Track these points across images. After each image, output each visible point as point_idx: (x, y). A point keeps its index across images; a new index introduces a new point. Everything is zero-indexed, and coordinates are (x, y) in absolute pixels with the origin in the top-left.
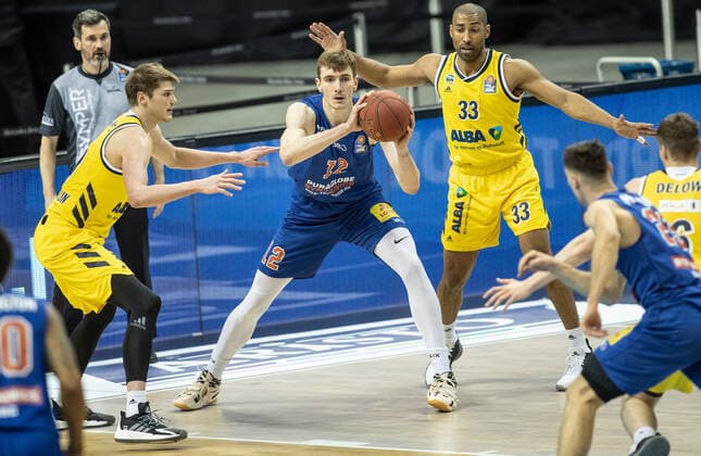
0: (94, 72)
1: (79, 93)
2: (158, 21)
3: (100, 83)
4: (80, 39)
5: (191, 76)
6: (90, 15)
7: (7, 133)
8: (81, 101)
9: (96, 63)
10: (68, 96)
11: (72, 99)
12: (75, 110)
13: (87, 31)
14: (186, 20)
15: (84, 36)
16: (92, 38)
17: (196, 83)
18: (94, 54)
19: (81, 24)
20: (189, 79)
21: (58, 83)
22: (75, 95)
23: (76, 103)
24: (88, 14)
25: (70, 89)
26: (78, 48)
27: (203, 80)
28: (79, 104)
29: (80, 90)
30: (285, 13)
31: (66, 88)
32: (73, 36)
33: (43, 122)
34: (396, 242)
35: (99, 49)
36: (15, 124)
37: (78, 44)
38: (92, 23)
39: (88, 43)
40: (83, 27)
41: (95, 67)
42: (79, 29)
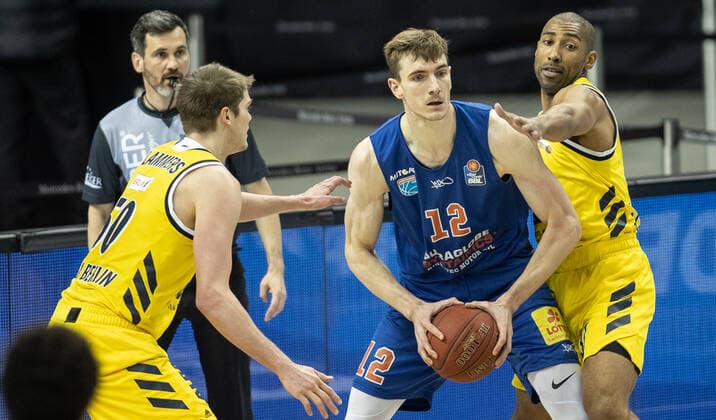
0: (160, 106)
1: (136, 140)
2: (283, 27)
3: (169, 124)
4: (143, 55)
5: (331, 113)
6: (159, 18)
7: (44, 190)
8: (138, 152)
9: (166, 92)
10: (119, 144)
11: (125, 148)
12: (128, 166)
13: (153, 42)
14: (327, 27)
15: (148, 51)
16: (162, 53)
17: (337, 124)
18: (163, 79)
19: (145, 31)
20: (328, 118)
21: (106, 124)
22: (130, 143)
23: (130, 154)
24: (157, 17)
25: (122, 133)
26: (139, 69)
27: (348, 120)
28: (135, 156)
29: (137, 135)
30: (480, 23)
31: (116, 132)
32: (132, 50)
33: (87, 183)
34: (555, 386)
35: (172, 71)
36: (57, 178)
37: (139, 63)
38: (163, 30)
39: (156, 61)
40: (148, 37)
41: (163, 97)
42: (142, 40)
